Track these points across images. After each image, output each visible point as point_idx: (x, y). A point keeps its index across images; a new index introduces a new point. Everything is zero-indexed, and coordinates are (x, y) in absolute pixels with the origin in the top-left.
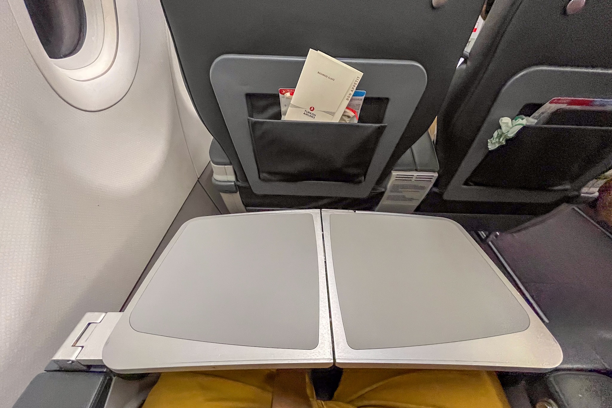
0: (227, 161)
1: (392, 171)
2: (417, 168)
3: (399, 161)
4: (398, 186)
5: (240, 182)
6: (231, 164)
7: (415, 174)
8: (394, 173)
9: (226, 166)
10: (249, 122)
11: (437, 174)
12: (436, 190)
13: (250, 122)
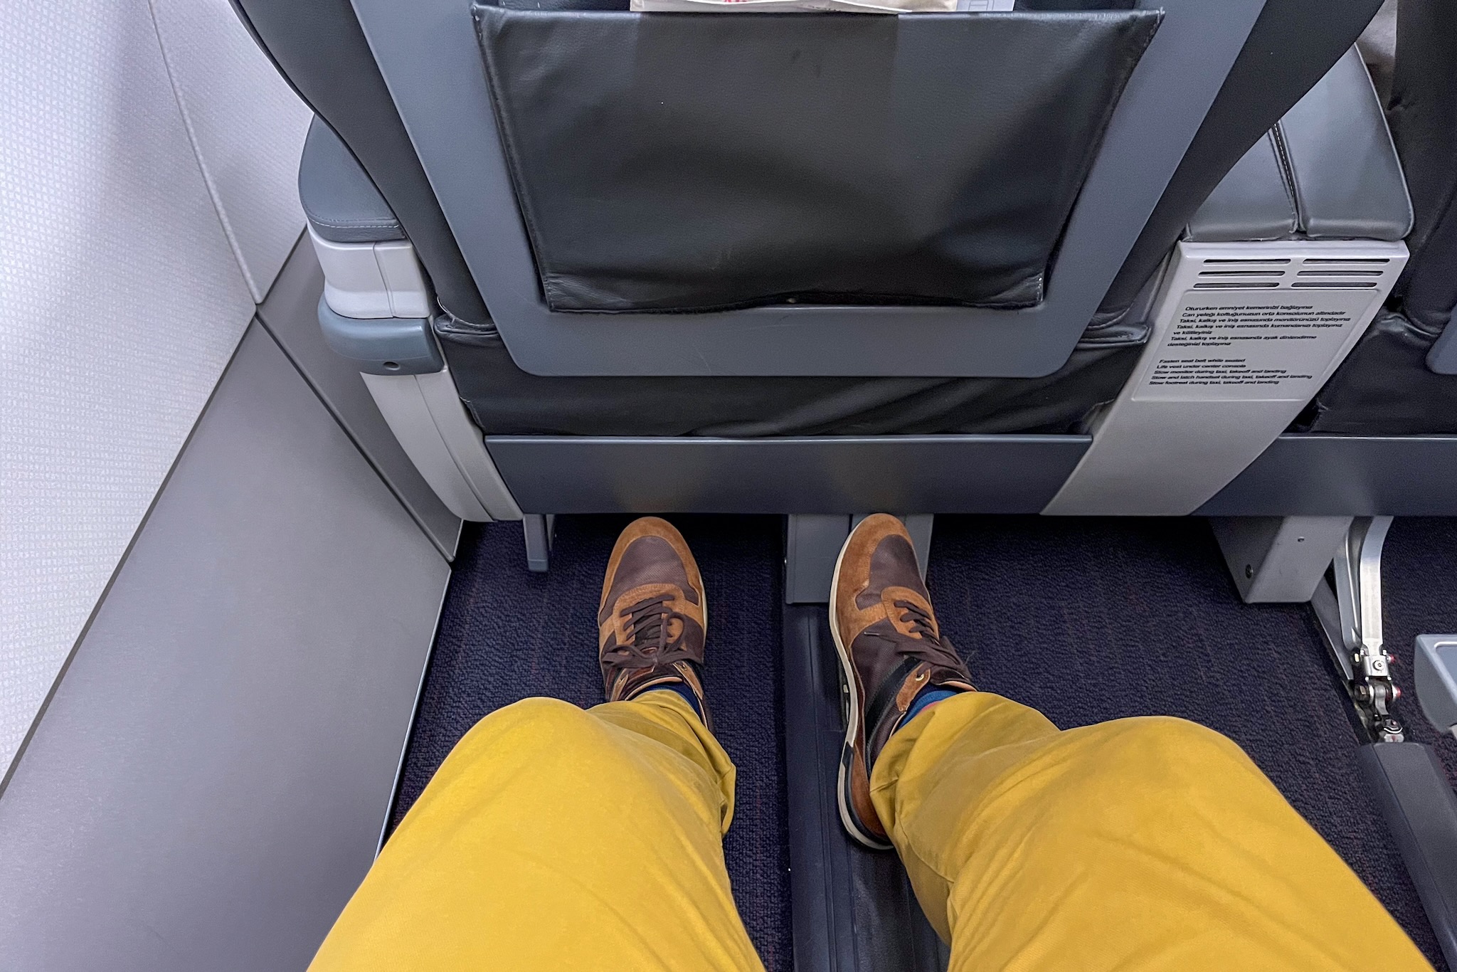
0: (384, 221)
1: (1182, 244)
2: (1306, 221)
3: (1219, 194)
4: (1208, 315)
5: (449, 319)
6: (401, 236)
7: (1298, 252)
8: (1193, 254)
9: (379, 248)
10: (478, 31)
11: (1402, 251)
12: (1397, 326)
13: (484, 25)
